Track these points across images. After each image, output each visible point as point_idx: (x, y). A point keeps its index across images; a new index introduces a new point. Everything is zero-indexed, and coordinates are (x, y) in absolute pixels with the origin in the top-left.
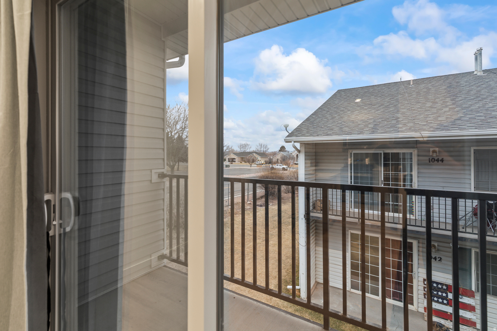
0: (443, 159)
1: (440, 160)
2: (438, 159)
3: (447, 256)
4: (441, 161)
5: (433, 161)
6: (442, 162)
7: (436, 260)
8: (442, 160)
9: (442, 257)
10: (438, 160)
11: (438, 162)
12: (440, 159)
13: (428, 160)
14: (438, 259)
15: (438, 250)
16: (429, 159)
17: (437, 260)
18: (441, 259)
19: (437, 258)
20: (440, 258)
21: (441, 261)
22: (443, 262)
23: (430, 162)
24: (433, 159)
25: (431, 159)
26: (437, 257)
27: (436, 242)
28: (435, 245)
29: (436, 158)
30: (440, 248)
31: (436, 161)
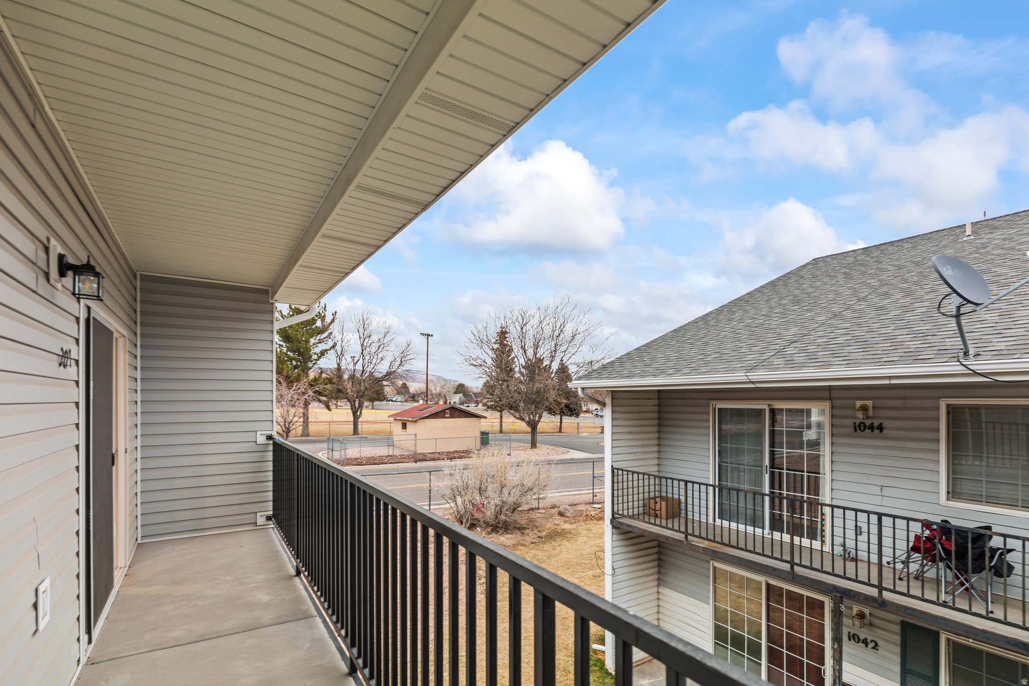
0: (881, 424)
1: (876, 427)
2: (872, 423)
3: (888, 641)
4: (877, 429)
5: (862, 429)
6: (881, 431)
7: (867, 646)
8: (881, 428)
9: (880, 642)
10: (871, 427)
11: (872, 431)
12: (876, 423)
13: (853, 427)
14: (871, 645)
15: (871, 625)
16: (855, 423)
17: (869, 645)
18: (876, 644)
19: (869, 641)
20: (873, 642)
21: (877, 650)
22: (881, 651)
23: (856, 430)
24: (862, 424)
25: (857, 424)
26: (869, 639)
27: (867, 607)
28: (865, 612)
29: (868, 423)
30: (875, 621)
31: (869, 429)
